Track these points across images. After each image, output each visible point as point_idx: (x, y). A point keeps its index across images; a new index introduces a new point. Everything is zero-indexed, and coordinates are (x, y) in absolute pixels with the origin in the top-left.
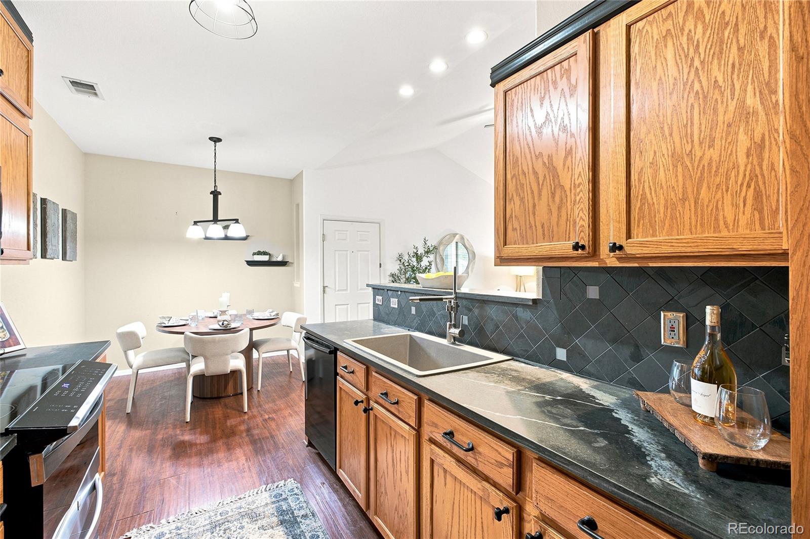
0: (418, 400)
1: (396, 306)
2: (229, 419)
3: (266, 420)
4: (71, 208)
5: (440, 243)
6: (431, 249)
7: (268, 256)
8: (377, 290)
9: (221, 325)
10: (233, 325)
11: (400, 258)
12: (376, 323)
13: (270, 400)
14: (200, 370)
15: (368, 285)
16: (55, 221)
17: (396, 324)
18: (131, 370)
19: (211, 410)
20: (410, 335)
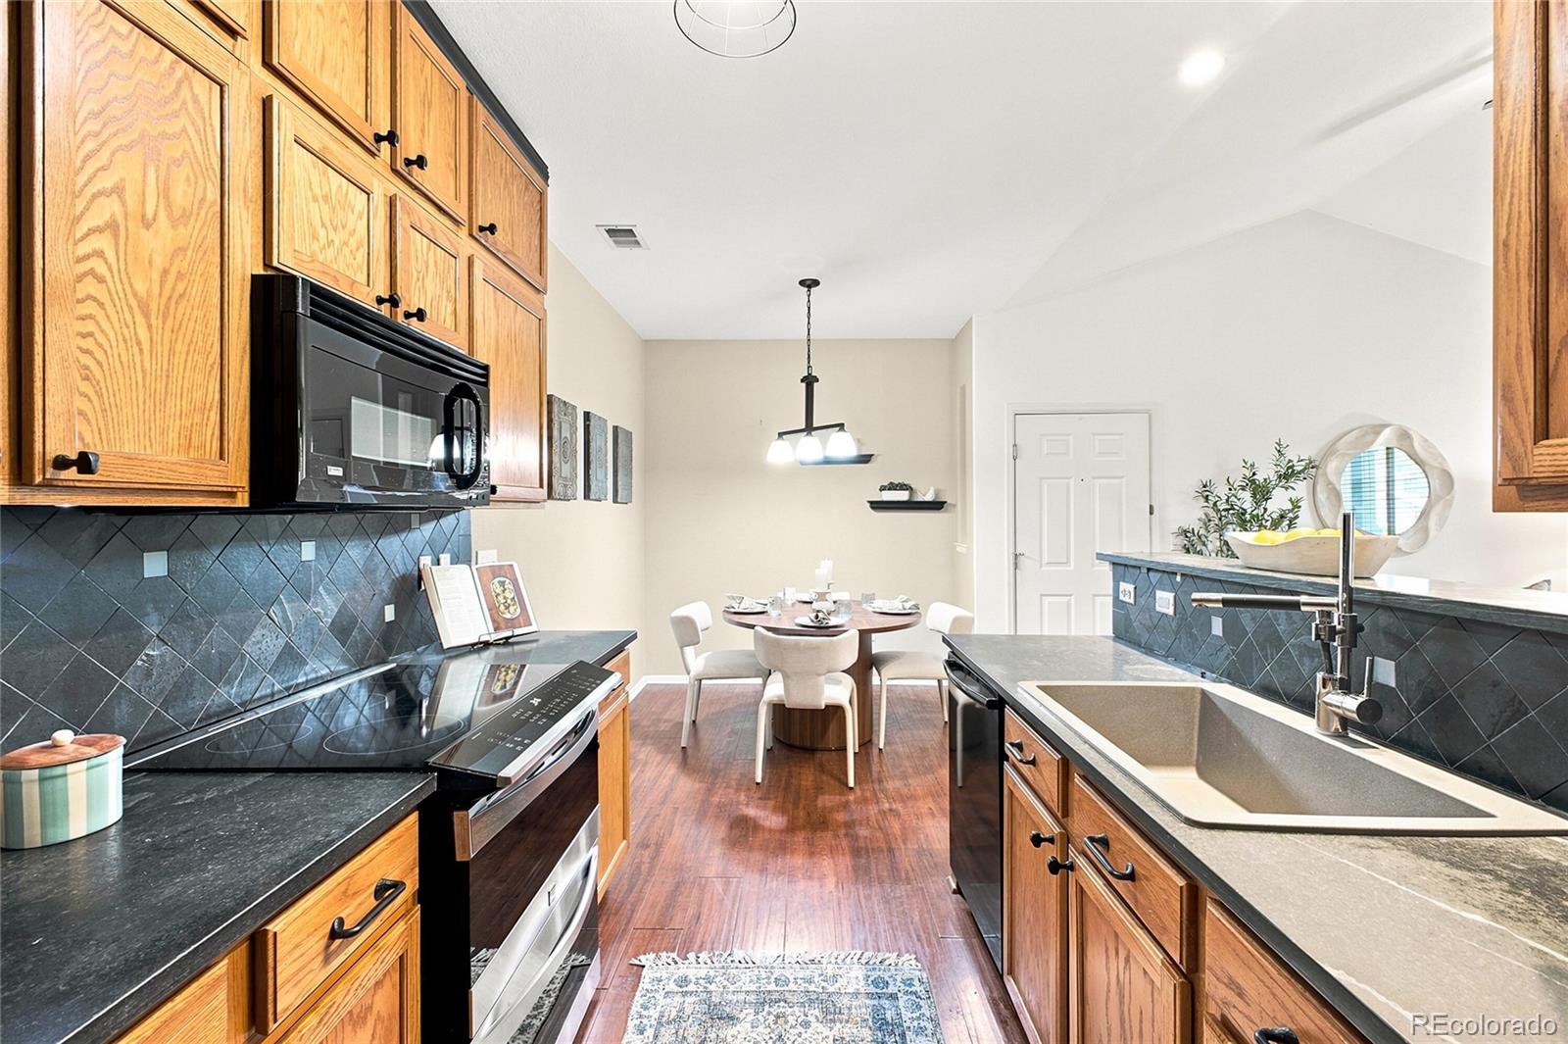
0: (1188, 891)
1: (1170, 611)
2: (822, 794)
3: (884, 812)
4: (625, 424)
5: (1330, 451)
6: (1298, 469)
7: (907, 492)
8: (1122, 567)
9: (813, 619)
10: (833, 621)
11: (1205, 491)
12: (1122, 648)
13: (897, 773)
14: (778, 697)
15: (1100, 557)
16: (604, 444)
17: (1171, 655)
18: (687, 676)
19: (798, 770)
20: (1204, 693)
